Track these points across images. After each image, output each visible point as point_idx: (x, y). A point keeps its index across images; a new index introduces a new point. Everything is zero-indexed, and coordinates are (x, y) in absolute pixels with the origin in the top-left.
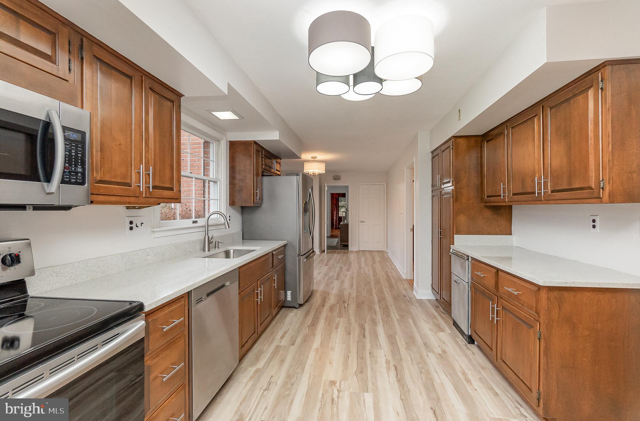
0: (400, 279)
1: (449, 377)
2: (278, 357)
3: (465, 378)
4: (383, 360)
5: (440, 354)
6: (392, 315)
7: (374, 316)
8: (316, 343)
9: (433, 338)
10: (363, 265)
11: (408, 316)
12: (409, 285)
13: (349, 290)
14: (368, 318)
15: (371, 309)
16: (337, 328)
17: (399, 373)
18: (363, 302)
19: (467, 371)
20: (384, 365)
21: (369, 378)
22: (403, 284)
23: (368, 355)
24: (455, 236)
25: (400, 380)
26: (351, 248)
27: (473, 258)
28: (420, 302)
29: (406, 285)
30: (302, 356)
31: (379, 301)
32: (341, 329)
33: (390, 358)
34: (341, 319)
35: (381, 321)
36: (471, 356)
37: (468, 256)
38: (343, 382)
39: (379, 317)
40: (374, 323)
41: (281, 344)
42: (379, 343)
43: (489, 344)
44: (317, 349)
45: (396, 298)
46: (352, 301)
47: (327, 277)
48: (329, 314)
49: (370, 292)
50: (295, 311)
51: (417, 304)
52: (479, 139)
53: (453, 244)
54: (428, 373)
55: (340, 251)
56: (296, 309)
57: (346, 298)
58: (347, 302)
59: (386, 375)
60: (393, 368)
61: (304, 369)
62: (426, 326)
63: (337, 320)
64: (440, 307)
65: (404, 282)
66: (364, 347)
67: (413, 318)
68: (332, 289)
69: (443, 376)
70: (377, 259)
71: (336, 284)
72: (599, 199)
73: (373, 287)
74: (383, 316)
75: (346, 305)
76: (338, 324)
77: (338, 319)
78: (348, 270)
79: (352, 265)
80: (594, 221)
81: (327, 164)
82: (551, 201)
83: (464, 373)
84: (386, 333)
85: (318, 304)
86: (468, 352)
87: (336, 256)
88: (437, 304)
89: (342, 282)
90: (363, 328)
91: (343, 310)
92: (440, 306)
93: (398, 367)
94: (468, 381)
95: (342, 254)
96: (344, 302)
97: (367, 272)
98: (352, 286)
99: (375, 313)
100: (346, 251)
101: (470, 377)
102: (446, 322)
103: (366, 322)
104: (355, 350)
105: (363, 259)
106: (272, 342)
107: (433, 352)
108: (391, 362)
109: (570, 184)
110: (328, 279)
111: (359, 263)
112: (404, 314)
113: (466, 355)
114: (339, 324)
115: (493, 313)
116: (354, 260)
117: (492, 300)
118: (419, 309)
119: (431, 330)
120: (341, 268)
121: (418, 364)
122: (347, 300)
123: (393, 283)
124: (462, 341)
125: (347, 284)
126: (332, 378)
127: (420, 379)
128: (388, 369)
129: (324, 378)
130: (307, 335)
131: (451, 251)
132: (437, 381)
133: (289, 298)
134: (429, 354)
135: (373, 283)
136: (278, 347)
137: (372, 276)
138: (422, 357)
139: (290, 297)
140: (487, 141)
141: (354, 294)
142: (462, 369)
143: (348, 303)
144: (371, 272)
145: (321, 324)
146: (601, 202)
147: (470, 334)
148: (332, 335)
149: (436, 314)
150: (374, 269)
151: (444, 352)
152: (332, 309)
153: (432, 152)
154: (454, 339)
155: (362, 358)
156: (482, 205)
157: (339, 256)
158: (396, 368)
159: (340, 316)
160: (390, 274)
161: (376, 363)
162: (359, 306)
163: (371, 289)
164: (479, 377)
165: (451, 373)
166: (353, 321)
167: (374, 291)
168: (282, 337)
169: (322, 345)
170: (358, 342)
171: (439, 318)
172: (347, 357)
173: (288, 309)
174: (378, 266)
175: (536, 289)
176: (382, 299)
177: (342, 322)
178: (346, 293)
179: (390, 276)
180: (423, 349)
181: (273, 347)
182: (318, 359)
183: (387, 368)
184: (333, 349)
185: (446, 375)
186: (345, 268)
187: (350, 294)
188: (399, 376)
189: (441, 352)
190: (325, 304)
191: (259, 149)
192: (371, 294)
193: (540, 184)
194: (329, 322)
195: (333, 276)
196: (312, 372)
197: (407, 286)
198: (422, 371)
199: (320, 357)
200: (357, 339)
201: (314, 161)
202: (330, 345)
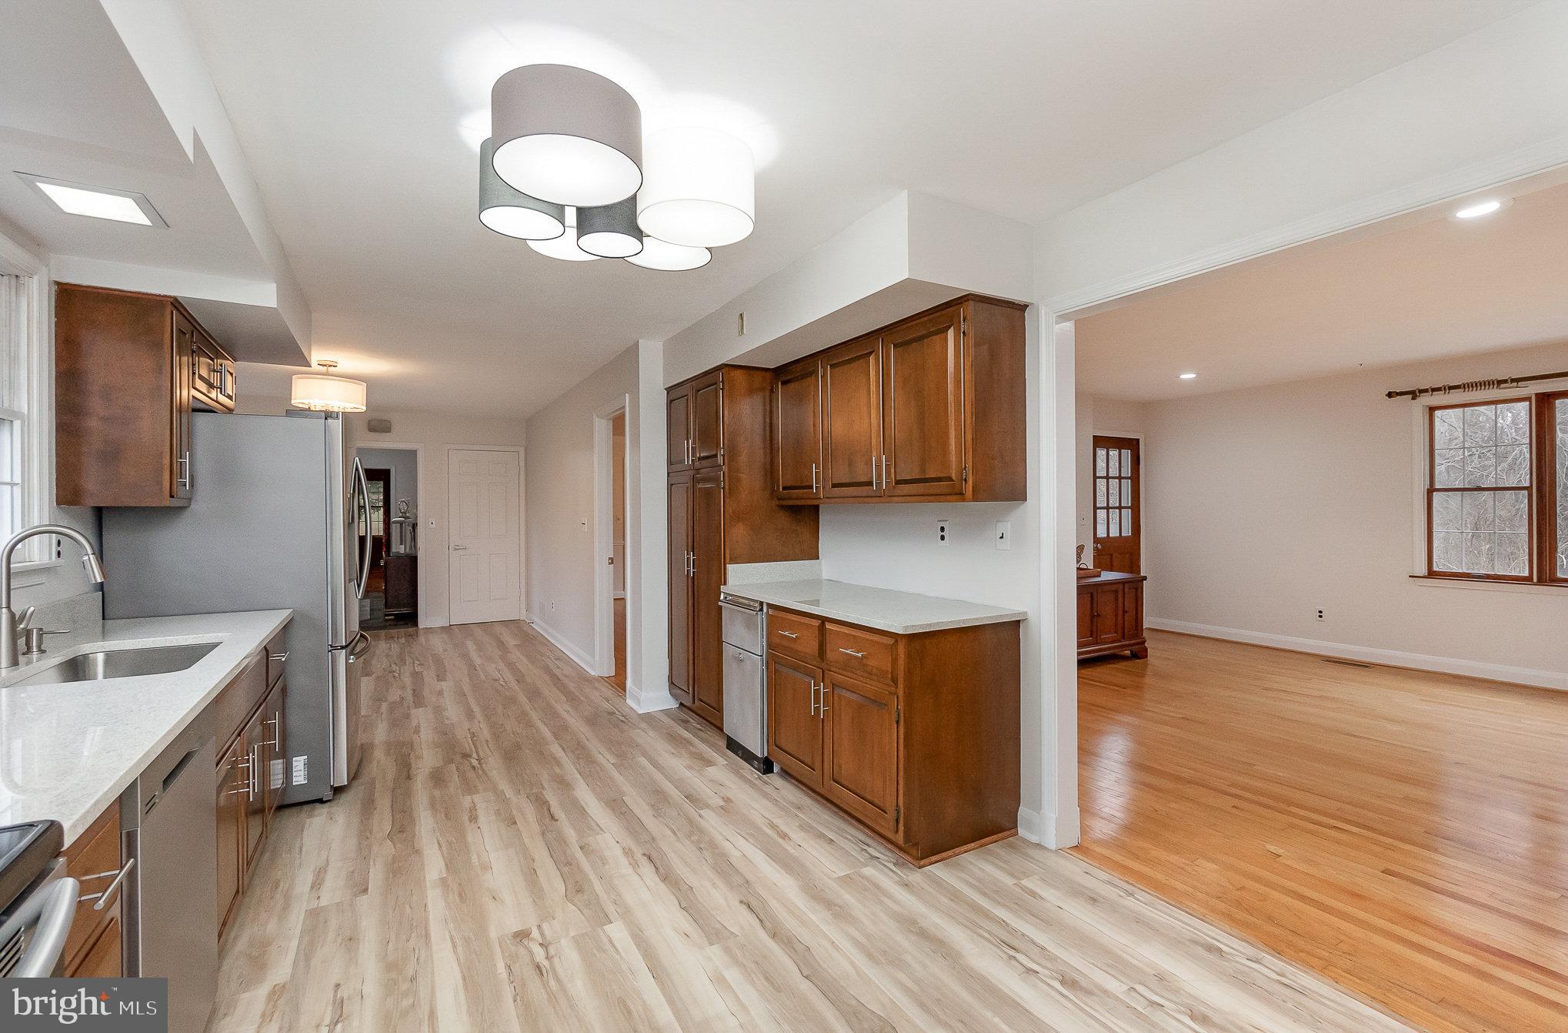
0: (584, 678)
1: (751, 840)
2: (331, 935)
3: (778, 832)
4: (619, 852)
5: (722, 807)
6: (600, 759)
7: (557, 770)
8: (434, 865)
9: (696, 781)
10: (477, 661)
11: (633, 753)
12: (610, 687)
13: (467, 725)
14: (545, 777)
15: (544, 757)
16: (474, 818)
17: (658, 864)
18: (518, 746)
19: (775, 821)
20: (624, 861)
21: (602, 895)
22: (596, 689)
23: (579, 854)
24: (730, 567)
25: (667, 877)
26: (423, 622)
27: (769, 605)
28: (648, 718)
29: (604, 689)
30: (408, 910)
31: (556, 736)
32: (487, 819)
33: (629, 843)
34: (477, 798)
35: (579, 776)
36: (775, 795)
37: (761, 603)
38: (545, 926)
39: (570, 768)
40: (563, 784)
41: (324, 902)
42: (593, 824)
43: (808, 760)
44: (443, 881)
45: (593, 721)
46: (488, 751)
47: (384, 707)
48: (437, 793)
49: (524, 718)
50: (322, 811)
51: (643, 725)
52: (768, 375)
53: (725, 584)
54: (713, 845)
55: (394, 632)
56: (323, 805)
57: (468, 746)
58: (475, 755)
59: (636, 877)
60: (644, 861)
61: (427, 935)
62: (678, 764)
63: (467, 801)
64: (692, 721)
65: (596, 685)
66: (562, 840)
67: (645, 754)
68: (417, 731)
69: (741, 842)
70: (511, 642)
71: (422, 717)
72: (960, 495)
73: (528, 708)
74: (578, 767)
75: (475, 763)
76: (473, 809)
77: (468, 798)
78: (440, 678)
79: (447, 664)
80: (942, 529)
81: (373, 385)
82: (895, 498)
83: (773, 826)
84: (600, 799)
85: (390, 777)
86: (768, 789)
87: (385, 648)
88: (684, 716)
89: (438, 710)
90: (541, 803)
91: (471, 774)
92: (690, 719)
93: (654, 855)
94: (784, 836)
95: (403, 640)
96: (466, 756)
97: (497, 675)
98: (470, 715)
99: (558, 763)
100: (411, 630)
101: (784, 828)
102: (712, 745)
103: (543, 788)
104: (546, 853)
105: (470, 645)
106: (286, 907)
107: (707, 806)
108: (634, 849)
109: (923, 470)
110: (391, 710)
111: (465, 656)
112: (623, 751)
113: (766, 796)
114: (476, 810)
115: (817, 701)
116: (445, 650)
117: (814, 678)
118: (651, 733)
119: (689, 767)
120: (416, 676)
121: (689, 837)
122: (471, 750)
123: (573, 689)
124: (752, 773)
125: (453, 712)
126: (516, 927)
127: (705, 862)
128: (635, 865)
129: (494, 934)
130: (394, 859)
131: (722, 597)
132: (735, 855)
133: (299, 777)
134: (701, 812)
135: (522, 698)
136: (315, 916)
137: (514, 684)
138: (690, 821)
139: (302, 773)
140: (784, 383)
141: (485, 733)
142: (767, 821)
143: (478, 755)
144: (508, 675)
145: (426, 824)
146: (964, 500)
147: (766, 755)
148: (470, 838)
149: (687, 735)
150: (511, 666)
151: (728, 800)
152: (437, 778)
153: (669, 390)
154: (737, 773)
155: (568, 864)
156: (775, 502)
157: (395, 647)
158: (649, 858)
159: (469, 789)
160: (557, 672)
161: (604, 861)
162: (511, 757)
163: (524, 713)
164: (797, 824)
165: (753, 833)
166: (509, 793)
167: (534, 716)
168: (317, 885)
169: (449, 866)
170: (543, 834)
171: (696, 741)
172: (531, 875)
173: (294, 810)
174: (517, 656)
175: (891, 641)
176: (561, 731)
177: (481, 802)
178: (462, 734)
179: (560, 676)
180: (687, 806)
181: (297, 919)
182: (458, 901)
183: (631, 864)
184: (486, 867)
185: (745, 839)
186: (429, 676)
187: (473, 735)
188: (661, 870)
189: (722, 803)
190: (413, 772)
191: (186, 327)
192: (530, 724)
193: (879, 467)
194: (446, 811)
195: (402, 699)
196: (454, 933)
197: (607, 691)
198: (702, 846)
199: (460, 895)
200: (536, 828)
201: (327, 374)
202: (474, 859)
